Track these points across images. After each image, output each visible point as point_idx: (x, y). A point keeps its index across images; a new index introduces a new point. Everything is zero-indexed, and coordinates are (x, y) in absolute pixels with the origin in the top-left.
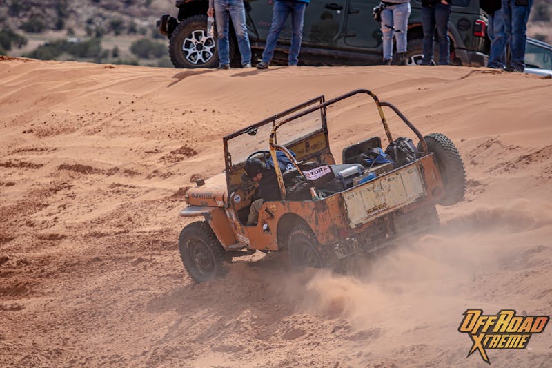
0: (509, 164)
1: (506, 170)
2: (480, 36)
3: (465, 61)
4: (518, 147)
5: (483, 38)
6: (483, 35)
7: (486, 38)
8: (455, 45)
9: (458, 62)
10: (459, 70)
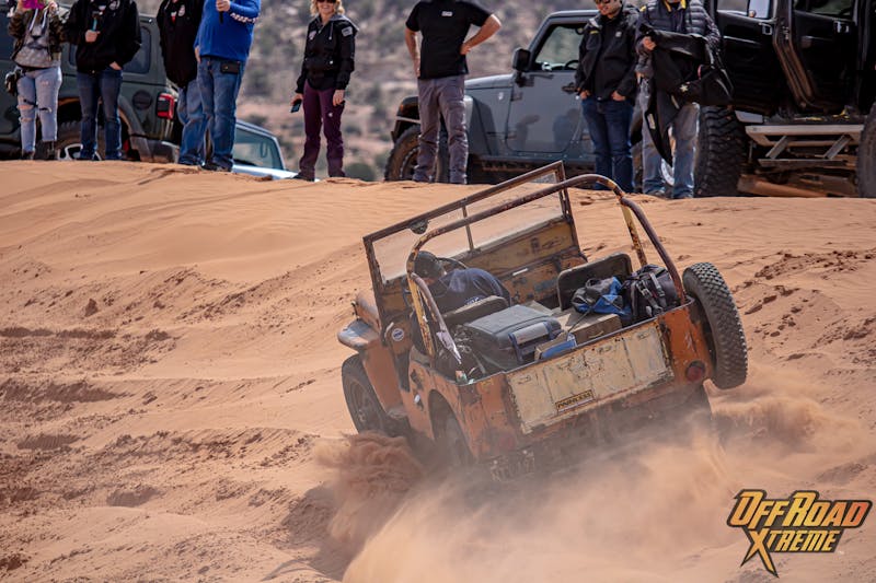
0: (210, 307)
1: (207, 317)
2: (166, 118)
3: (146, 155)
4: (224, 281)
5: (171, 120)
6: (171, 115)
7: (175, 119)
8: (130, 131)
9: (134, 156)
10: (135, 168)
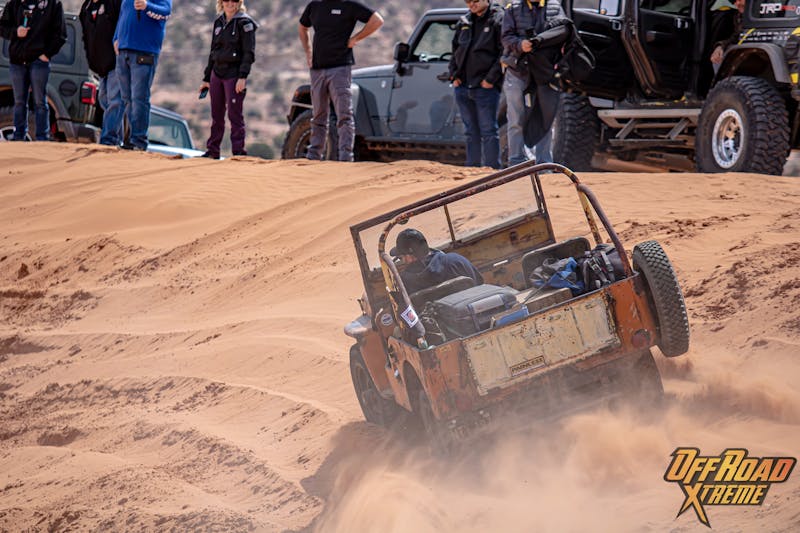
0: (128, 270)
1: (125, 278)
2: (89, 104)
3: (71, 136)
4: (141, 248)
5: (94, 106)
6: (93, 101)
7: (97, 105)
8: (57, 116)
9: (61, 137)
10: (62, 148)
